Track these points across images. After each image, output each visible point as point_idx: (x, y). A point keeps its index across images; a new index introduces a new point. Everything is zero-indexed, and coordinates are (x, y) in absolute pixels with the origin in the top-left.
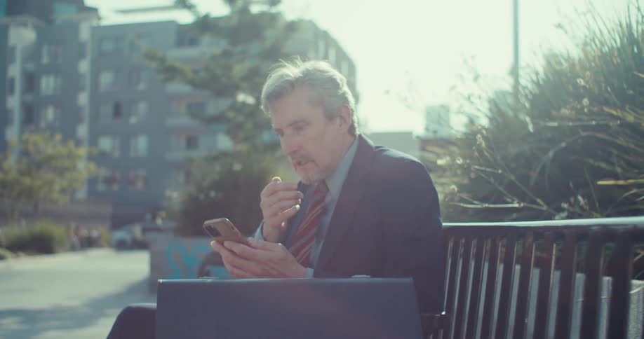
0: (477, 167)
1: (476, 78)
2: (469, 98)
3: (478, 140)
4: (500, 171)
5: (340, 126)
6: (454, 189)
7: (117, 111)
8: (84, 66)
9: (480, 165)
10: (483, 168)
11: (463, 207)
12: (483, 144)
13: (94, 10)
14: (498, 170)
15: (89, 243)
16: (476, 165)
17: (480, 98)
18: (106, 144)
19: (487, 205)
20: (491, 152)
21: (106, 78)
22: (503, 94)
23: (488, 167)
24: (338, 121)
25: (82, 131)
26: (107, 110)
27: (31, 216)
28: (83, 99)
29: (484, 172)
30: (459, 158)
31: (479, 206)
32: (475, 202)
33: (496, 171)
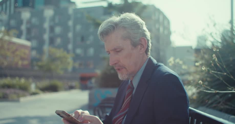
0: (213, 71)
1: (215, 25)
2: (211, 34)
3: (214, 57)
4: (225, 74)
5: (141, 49)
6: (201, 83)
7: (83, 39)
8: (70, 23)
9: (214, 70)
10: (216, 72)
11: (205, 92)
12: (216, 60)
13: (74, 3)
14: (224, 73)
15: (71, 88)
16: (212, 70)
17: (216, 34)
18: (79, 51)
19: (218, 91)
20: (220, 64)
21: (78, 27)
22: (227, 31)
23: (219, 71)
24: (139, 47)
25: (70, 47)
26: (79, 39)
27: (51, 78)
28: (70, 35)
29: (217, 74)
30: (204, 66)
31: (214, 92)
32: (212, 90)
33: (223, 74)
